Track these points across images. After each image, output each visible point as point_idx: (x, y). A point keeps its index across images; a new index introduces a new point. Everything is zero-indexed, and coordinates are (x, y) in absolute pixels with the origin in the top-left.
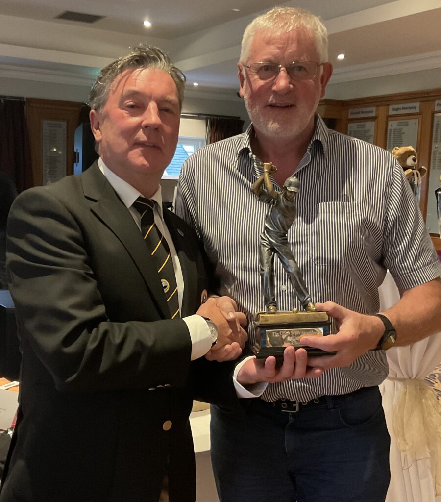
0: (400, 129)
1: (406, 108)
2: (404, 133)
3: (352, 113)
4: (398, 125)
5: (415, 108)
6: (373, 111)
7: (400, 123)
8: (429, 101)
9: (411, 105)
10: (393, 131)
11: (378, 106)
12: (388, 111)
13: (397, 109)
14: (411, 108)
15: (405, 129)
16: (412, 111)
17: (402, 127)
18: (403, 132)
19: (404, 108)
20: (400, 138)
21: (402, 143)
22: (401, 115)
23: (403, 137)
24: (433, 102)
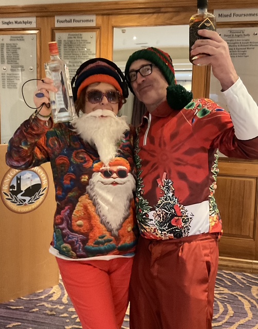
0: (13, 44)
1: (20, 23)
2: (19, 48)
4: (11, 40)
5: (30, 23)
7: (13, 37)
8: (47, 17)
9: (25, 20)
10: (5, 45)
13: (8, 23)
14: (25, 23)
15: (20, 44)
17: (16, 42)
18: (18, 46)
19: (16, 22)
20: (15, 52)
21: (18, 59)
22: (14, 30)
23: (19, 52)
24: (52, 18)
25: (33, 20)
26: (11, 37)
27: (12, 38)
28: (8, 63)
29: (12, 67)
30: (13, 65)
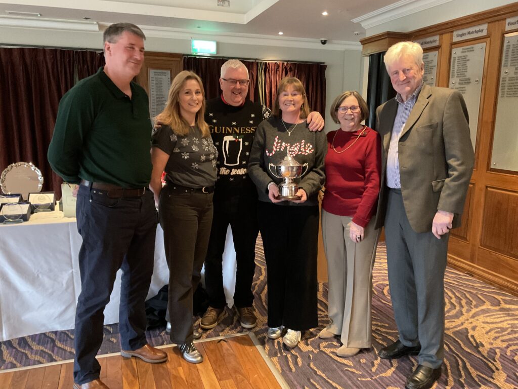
0: (464, 56)
1: (472, 33)
2: (468, 60)
5: (482, 31)
6: (435, 40)
7: (465, 49)
8: (498, 21)
9: (477, 28)
10: (457, 58)
11: (441, 34)
12: (451, 38)
13: (461, 36)
14: (477, 32)
15: (470, 55)
16: (480, 35)
17: (467, 53)
18: (467, 58)
20: (464, 65)
21: (467, 71)
22: (467, 41)
23: (468, 64)
24: (504, 21)
25: (485, 27)
26: (463, 49)
27: (464, 51)
28: (457, 77)
29: (460, 80)
30: (460, 78)
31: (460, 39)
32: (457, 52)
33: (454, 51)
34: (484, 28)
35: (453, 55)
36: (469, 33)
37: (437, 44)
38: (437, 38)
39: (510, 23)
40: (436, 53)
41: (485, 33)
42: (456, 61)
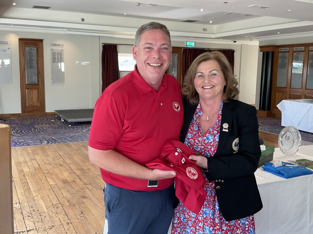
3: (280, 50)
6: (287, 49)
11: (290, 48)
12: (293, 49)
16: (302, 50)
31: (296, 50)
32: (295, 54)
33: (294, 53)
34: (303, 48)
35: (294, 55)
36: (299, 49)
37: (288, 50)
38: (288, 48)
39: (311, 48)
40: (288, 53)
41: (304, 50)
42: (295, 57)
